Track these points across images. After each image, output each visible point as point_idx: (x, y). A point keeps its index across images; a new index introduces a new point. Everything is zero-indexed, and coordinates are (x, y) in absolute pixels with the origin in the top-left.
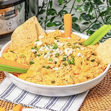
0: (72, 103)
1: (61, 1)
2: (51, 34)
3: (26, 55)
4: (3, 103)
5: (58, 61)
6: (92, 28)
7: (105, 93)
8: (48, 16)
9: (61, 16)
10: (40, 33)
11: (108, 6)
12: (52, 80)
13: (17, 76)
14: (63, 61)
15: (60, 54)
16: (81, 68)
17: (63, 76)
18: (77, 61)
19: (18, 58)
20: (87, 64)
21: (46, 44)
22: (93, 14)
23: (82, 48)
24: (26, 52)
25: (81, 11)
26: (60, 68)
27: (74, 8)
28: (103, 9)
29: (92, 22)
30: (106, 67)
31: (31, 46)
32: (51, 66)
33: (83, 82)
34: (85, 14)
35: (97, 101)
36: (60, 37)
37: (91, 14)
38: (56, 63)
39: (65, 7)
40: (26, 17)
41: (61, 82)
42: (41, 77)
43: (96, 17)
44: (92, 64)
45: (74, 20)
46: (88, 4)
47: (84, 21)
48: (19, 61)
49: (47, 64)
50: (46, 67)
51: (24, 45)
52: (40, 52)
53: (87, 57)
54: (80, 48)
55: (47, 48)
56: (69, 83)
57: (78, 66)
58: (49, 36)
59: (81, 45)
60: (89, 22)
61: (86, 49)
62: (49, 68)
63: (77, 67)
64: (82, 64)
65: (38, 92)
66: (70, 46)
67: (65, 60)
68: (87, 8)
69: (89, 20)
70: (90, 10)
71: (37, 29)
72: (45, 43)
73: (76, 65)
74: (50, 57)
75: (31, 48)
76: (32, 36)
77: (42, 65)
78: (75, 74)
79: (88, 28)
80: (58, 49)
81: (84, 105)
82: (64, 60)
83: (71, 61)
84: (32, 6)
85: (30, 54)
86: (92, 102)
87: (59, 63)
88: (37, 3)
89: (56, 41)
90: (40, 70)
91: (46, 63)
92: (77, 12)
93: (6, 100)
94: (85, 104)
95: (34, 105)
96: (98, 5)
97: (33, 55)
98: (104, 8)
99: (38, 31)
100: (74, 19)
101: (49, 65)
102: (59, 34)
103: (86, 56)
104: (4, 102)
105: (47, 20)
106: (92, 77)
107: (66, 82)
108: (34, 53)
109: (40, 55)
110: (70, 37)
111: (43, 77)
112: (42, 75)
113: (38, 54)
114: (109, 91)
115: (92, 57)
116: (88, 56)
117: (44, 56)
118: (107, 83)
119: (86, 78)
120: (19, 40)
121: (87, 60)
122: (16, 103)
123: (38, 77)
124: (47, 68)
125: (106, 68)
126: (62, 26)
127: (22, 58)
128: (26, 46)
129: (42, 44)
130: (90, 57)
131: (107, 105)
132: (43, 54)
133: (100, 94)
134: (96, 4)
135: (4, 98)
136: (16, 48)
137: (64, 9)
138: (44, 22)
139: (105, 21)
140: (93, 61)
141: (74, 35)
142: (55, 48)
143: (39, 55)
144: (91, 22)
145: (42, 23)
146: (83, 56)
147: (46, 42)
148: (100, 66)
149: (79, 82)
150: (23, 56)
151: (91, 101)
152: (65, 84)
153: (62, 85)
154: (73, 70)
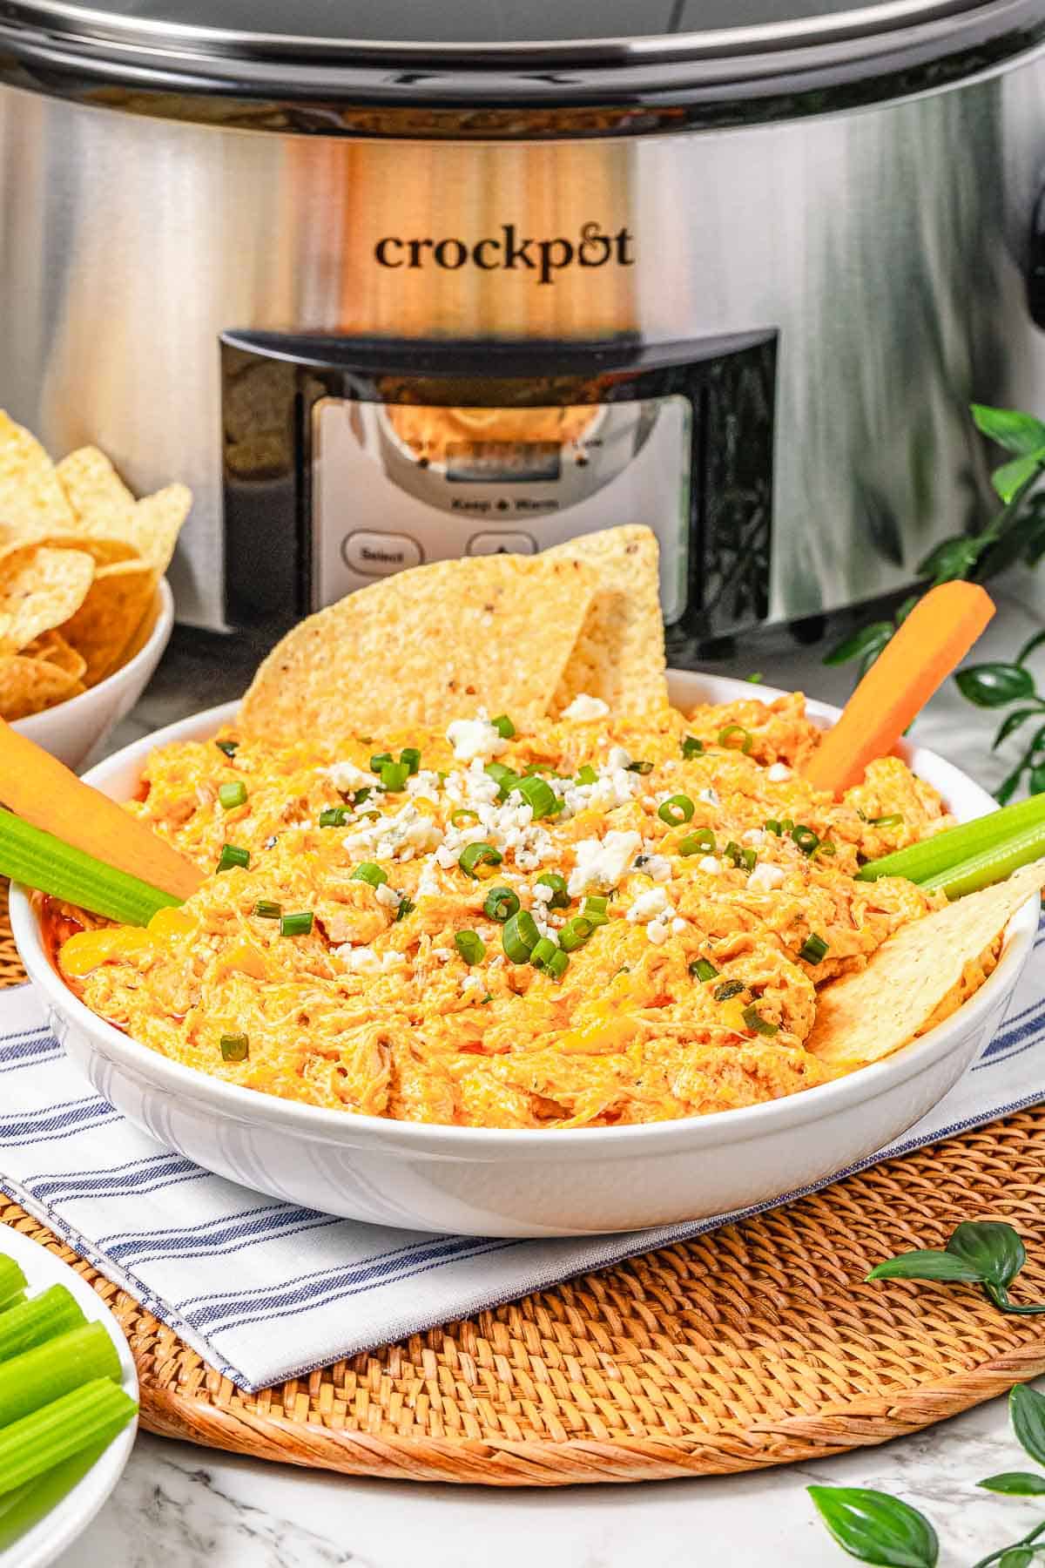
14: (483, 914)
50: (289, 914)
62: (304, 931)
76: (503, 679)
101: (324, 908)
107: (331, 1082)
120: (357, 674)
121: (691, 971)
124: (285, 924)
130: (741, 960)
148: (755, 1049)
149: (445, 1114)
152: (303, 1090)
153: (279, 1090)
154: (489, 1013)
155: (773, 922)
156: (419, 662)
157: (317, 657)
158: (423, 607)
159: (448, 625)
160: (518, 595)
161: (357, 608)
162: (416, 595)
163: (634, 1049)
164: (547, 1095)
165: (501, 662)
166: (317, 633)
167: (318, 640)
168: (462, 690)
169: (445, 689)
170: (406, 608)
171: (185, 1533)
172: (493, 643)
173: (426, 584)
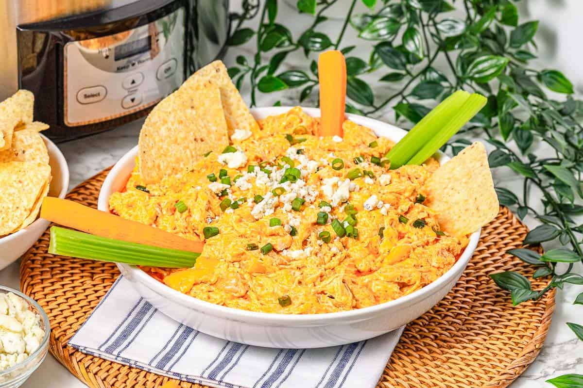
0: (349, 371)
1: (308, 4)
2: (276, 124)
3: (190, 203)
4: (113, 372)
5: (302, 227)
6: (414, 93)
7: (459, 334)
8: (262, 53)
9: (307, 52)
10: (238, 120)
11: (469, 18)
12: (281, 295)
13: (161, 278)
14: (317, 224)
15: (307, 199)
16: (381, 250)
17: (317, 279)
18: (366, 225)
19: (164, 212)
20: (401, 236)
21: (259, 160)
22: (417, 50)
23: (384, 178)
24: (191, 191)
25: (375, 34)
26: (308, 249)
27: (353, 25)
28: (452, 28)
29: (414, 73)
30: (463, 245)
31: (207, 167)
32: (278, 243)
33: (386, 299)
34: (389, 44)
35: (432, 364)
36: (307, 133)
37: (411, 47)
38: (293, 233)
39: (320, 19)
40: (189, 53)
41: (310, 302)
42: (245, 284)
43: (428, 56)
44: (415, 236)
45: (354, 66)
46: (398, 11)
47: (386, 70)
48: (166, 223)
49: (264, 238)
50: (261, 246)
51: (182, 166)
52: (238, 193)
53: (399, 211)
54: (377, 176)
55: (261, 179)
56: (337, 306)
57: (370, 243)
58: (267, 130)
59: (379, 164)
60: (404, 72)
61: (395, 180)
62: (269, 251)
63: (368, 247)
64: (381, 235)
65: (233, 334)
66: (343, 171)
67: (326, 222)
68: (397, 26)
69: (404, 65)
70: (408, 35)
71: (226, 105)
72: (257, 158)
73: (362, 238)
74: (272, 211)
75: (208, 177)
76: (209, 132)
77: (246, 242)
78: (359, 272)
79: (401, 93)
80: (300, 182)
81: (388, 378)
82: (322, 221)
83: (346, 225)
84: (208, 15)
85: (203, 199)
86: (417, 366)
87: (306, 234)
88: (226, 5)
89: (291, 152)
90: (238, 259)
91: (259, 233)
92: (362, 38)
93: (124, 360)
94: (391, 373)
95: (218, 378)
96: (435, 16)
97: (216, 202)
98: (456, 25)
99: (231, 114)
100: (352, 64)
101: (271, 240)
102: (303, 124)
103: (395, 205)
104: (116, 367)
105: (258, 67)
106: (418, 283)
107: (330, 302)
108: (217, 195)
109: (240, 203)
110: (341, 134)
111: (249, 283)
112: (246, 276)
113: (231, 197)
114: (471, 326)
115: (417, 210)
116: (404, 207)
117: (252, 208)
118: (465, 296)
119: (396, 288)
120: (165, 146)
121: (400, 221)
122: (160, 372)
123: (232, 284)
124: (262, 251)
125: (463, 250)
126: (310, 88)
127: (177, 214)
128: (190, 169)
129: (244, 161)
130: (412, 212)
131: (467, 376)
132: (250, 201)
133: (443, 337)
134: (427, 11)
135: (115, 353)
136: (154, 174)
137: (318, 29)
138: (250, 73)
139: (459, 68)
140: (420, 224)
141: (353, 125)
142: (291, 177)
143: (236, 202)
144: (409, 73)
145: (242, 77)
146: (388, 206)
147: (260, 156)
148: (444, 242)
149: (373, 300)
150: (179, 207)
151: (412, 362)
152: (324, 308)
153: (315, 311)
154: (351, 259)
155: (407, 194)
156: (182, 135)
157: (150, 144)
158: (173, 114)
159: (184, 118)
160: (198, 99)
161: (152, 121)
162: (168, 110)
163: (412, 255)
164: (402, 281)
165: (205, 126)
166: (146, 135)
168: (199, 141)
169: (194, 142)
170: (168, 116)
172: (200, 120)
173: (169, 105)
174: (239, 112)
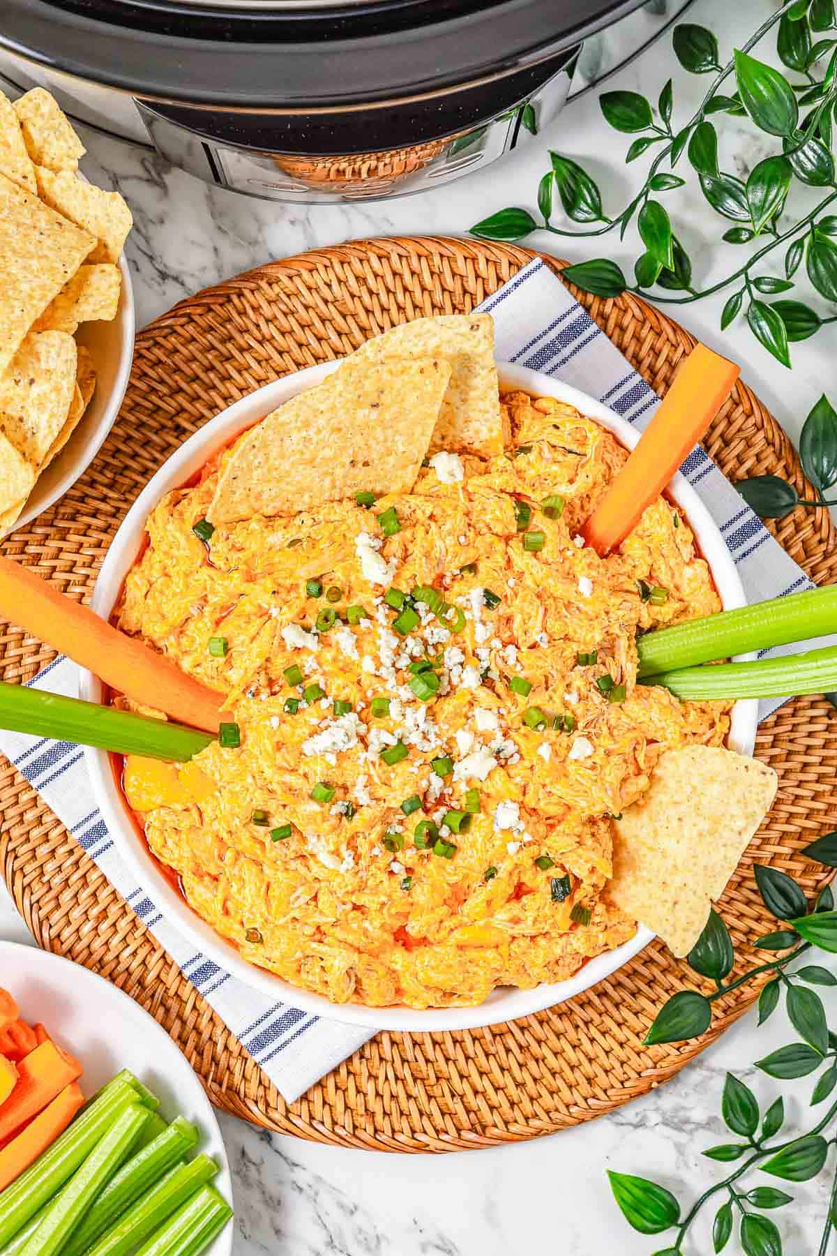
73: (459, 860)
76: (388, 452)
77: (258, 802)
78: (405, 933)
120: (285, 467)
156: (328, 453)
157: (256, 462)
158: (327, 415)
159: (348, 424)
160: (394, 392)
161: (281, 419)
162: (322, 407)
165: (386, 440)
166: (254, 447)
167: (255, 450)
168: (360, 465)
169: (348, 466)
170: (315, 416)
171: (263, 1193)
172: (379, 428)
173: (328, 398)
174: (481, 405)
